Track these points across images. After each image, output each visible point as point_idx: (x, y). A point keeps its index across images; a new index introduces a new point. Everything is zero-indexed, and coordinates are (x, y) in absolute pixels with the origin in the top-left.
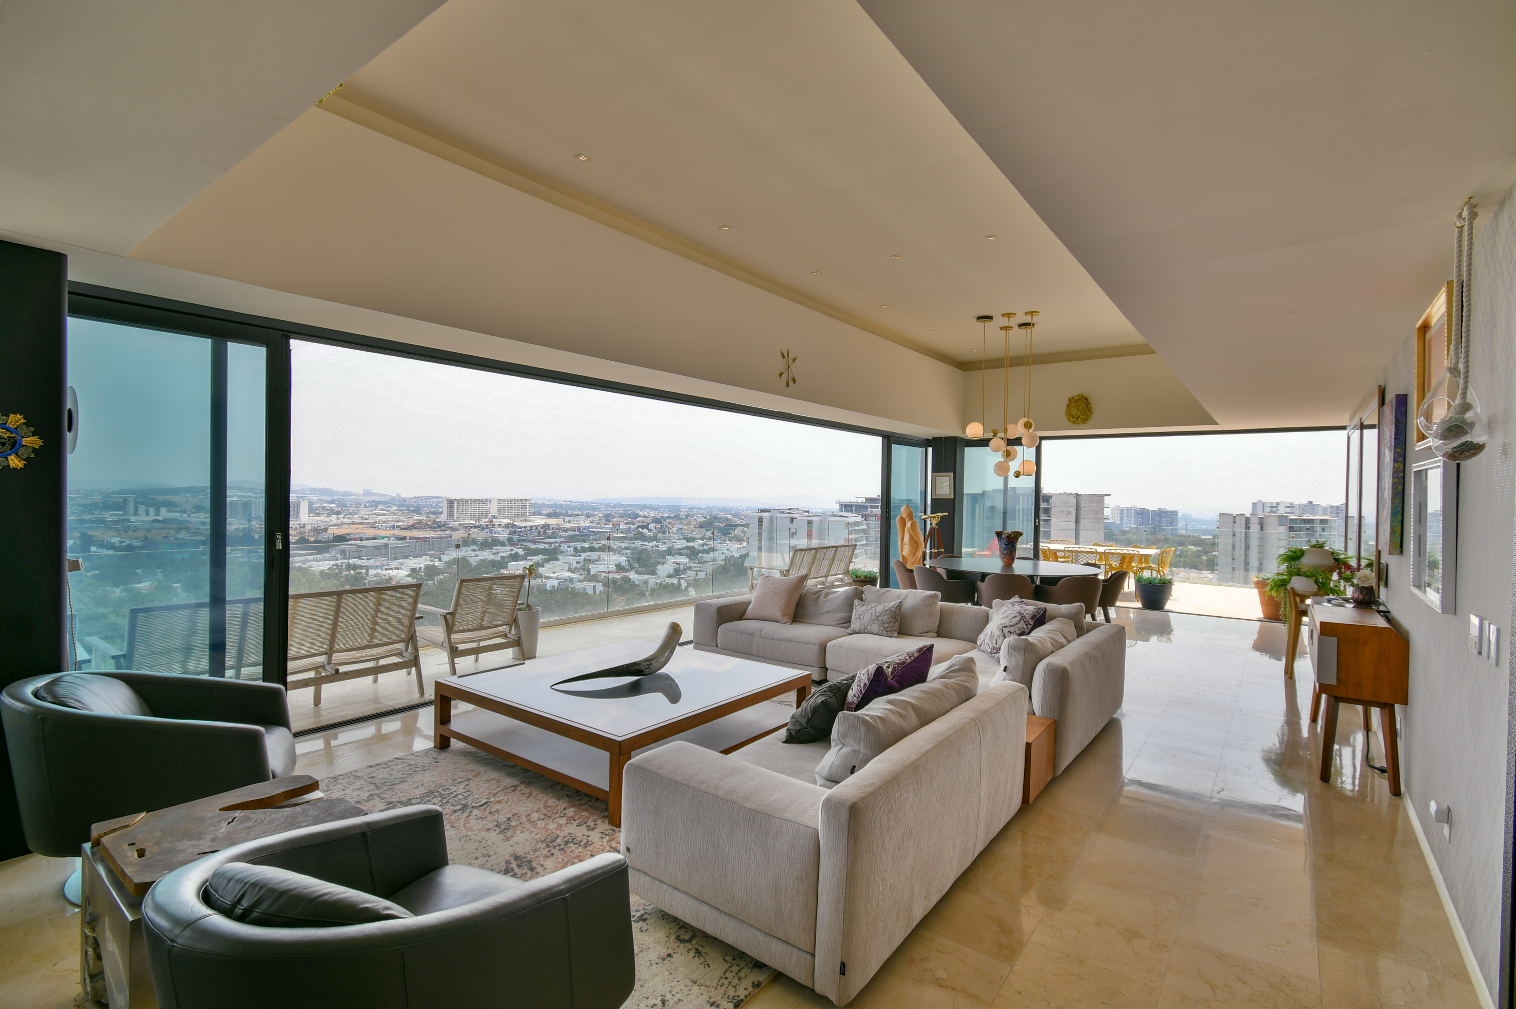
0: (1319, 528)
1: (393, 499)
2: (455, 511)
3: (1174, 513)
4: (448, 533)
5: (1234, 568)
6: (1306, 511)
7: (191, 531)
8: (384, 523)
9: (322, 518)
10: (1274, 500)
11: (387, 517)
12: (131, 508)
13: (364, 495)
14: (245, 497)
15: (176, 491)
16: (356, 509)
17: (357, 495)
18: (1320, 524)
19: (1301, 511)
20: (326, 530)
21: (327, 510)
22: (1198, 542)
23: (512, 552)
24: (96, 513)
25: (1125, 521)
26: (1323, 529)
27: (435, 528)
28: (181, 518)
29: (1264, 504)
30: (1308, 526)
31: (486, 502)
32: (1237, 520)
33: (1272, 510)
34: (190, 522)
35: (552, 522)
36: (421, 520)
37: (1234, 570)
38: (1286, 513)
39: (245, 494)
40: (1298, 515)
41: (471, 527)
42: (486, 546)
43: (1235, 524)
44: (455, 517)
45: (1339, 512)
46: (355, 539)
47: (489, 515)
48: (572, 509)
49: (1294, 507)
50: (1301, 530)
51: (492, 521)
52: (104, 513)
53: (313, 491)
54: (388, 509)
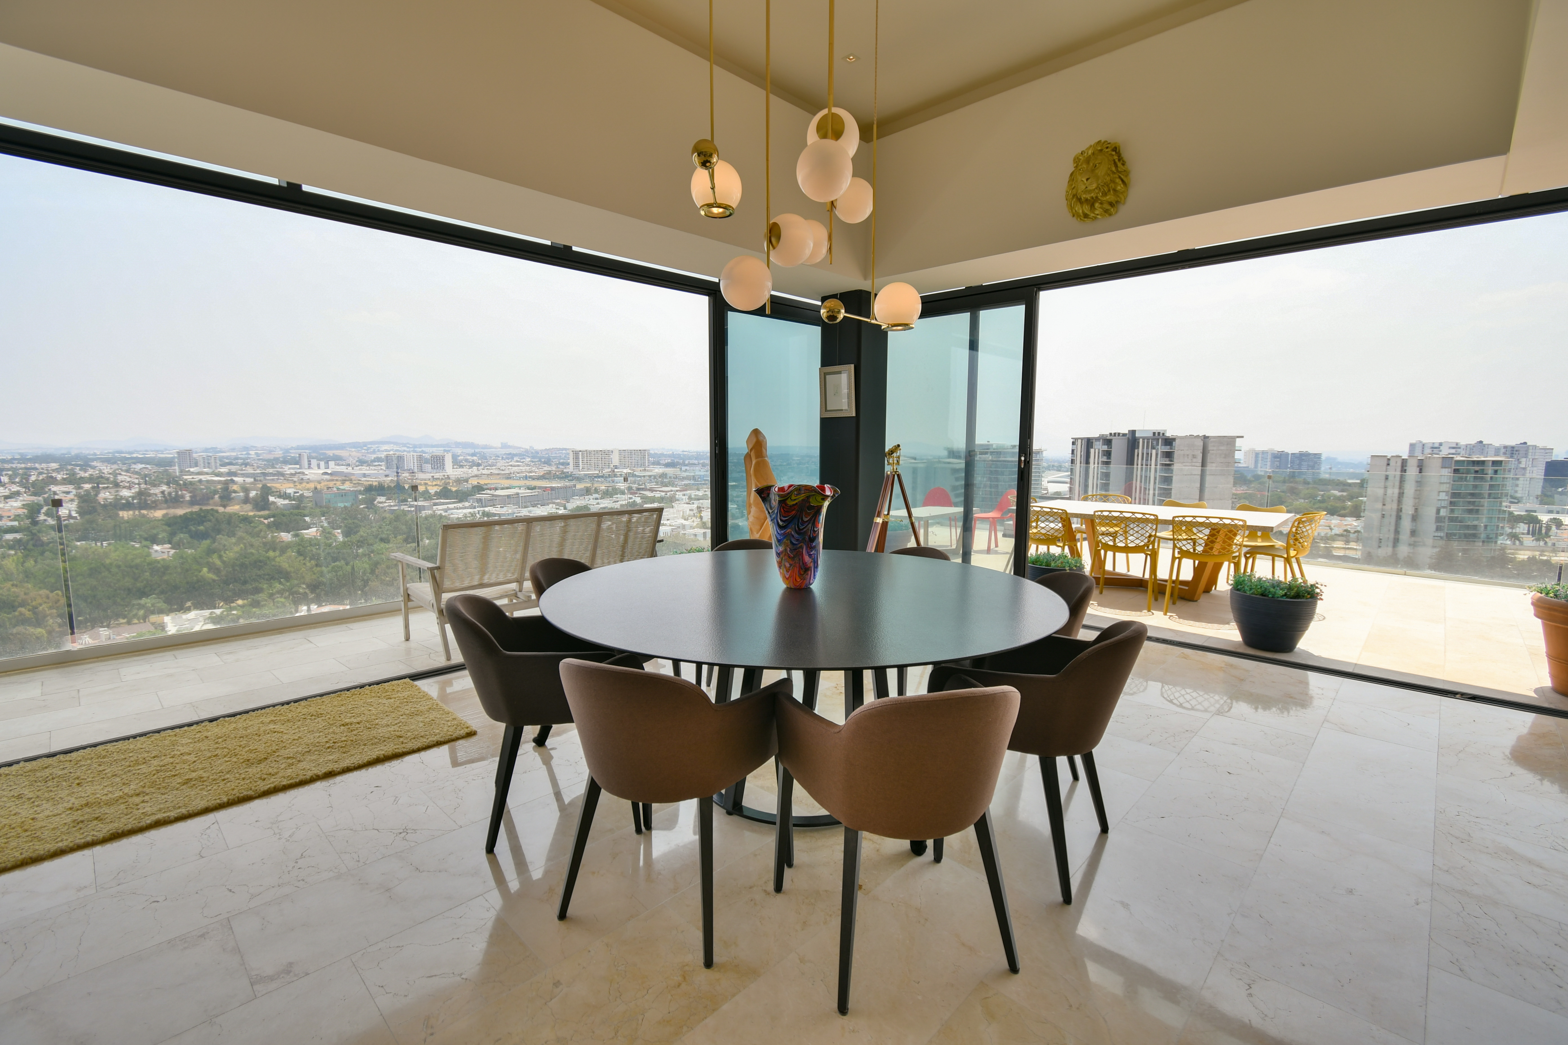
0: (1490, 470)
1: (527, 451)
2: (581, 462)
3: (1317, 456)
4: (572, 483)
5: (1384, 515)
6: (1473, 452)
7: (354, 482)
8: (518, 473)
9: (465, 470)
10: (1437, 440)
11: (521, 468)
12: (305, 462)
13: (501, 448)
14: (400, 451)
15: (342, 447)
16: (495, 461)
17: (495, 448)
18: (1492, 466)
19: (1468, 452)
20: (467, 481)
21: (470, 462)
22: (1342, 485)
23: (630, 501)
24: (278, 467)
25: (1259, 465)
26: (1496, 472)
27: (563, 478)
28: (346, 471)
29: (1424, 445)
30: (1477, 468)
31: (607, 453)
32: (1392, 463)
33: (1433, 451)
34: (353, 474)
35: (670, 471)
36: (550, 471)
37: (1384, 517)
38: (1450, 454)
39: (400, 449)
40: (1466, 456)
41: (595, 477)
42: (607, 495)
43: (1388, 467)
44: (581, 468)
45: (1514, 452)
46: (490, 489)
47: (612, 466)
48: (690, 458)
49: (1460, 448)
50: (1468, 472)
51: (614, 471)
52: (284, 467)
53: (458, 444)
54: (522, 461)
